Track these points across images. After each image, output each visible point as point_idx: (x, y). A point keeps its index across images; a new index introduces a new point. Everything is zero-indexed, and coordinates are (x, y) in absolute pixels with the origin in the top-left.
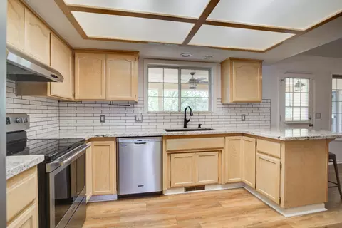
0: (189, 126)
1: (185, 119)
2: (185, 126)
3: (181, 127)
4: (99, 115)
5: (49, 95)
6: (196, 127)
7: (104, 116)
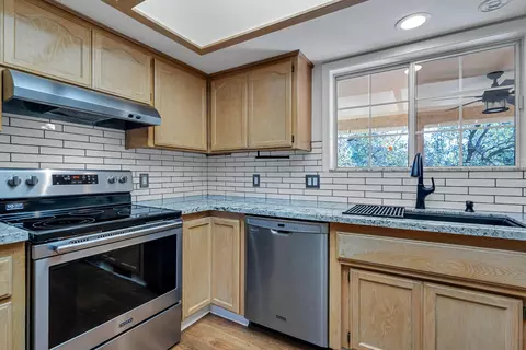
0: (433, 204)
1: (420, 186)
2: (420, 204)
3: (410, 204)
4: (251, 175)
5: (150, 144)
6: (459, 209)
7: (258, 176)
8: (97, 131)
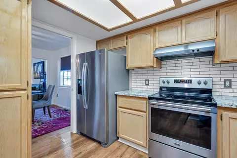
5: (217, 62)
8: (196, 60)
